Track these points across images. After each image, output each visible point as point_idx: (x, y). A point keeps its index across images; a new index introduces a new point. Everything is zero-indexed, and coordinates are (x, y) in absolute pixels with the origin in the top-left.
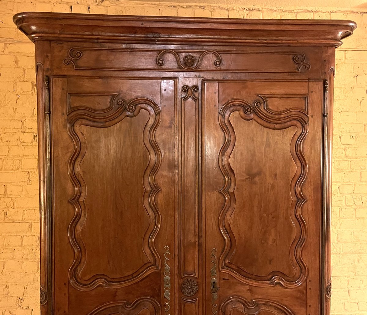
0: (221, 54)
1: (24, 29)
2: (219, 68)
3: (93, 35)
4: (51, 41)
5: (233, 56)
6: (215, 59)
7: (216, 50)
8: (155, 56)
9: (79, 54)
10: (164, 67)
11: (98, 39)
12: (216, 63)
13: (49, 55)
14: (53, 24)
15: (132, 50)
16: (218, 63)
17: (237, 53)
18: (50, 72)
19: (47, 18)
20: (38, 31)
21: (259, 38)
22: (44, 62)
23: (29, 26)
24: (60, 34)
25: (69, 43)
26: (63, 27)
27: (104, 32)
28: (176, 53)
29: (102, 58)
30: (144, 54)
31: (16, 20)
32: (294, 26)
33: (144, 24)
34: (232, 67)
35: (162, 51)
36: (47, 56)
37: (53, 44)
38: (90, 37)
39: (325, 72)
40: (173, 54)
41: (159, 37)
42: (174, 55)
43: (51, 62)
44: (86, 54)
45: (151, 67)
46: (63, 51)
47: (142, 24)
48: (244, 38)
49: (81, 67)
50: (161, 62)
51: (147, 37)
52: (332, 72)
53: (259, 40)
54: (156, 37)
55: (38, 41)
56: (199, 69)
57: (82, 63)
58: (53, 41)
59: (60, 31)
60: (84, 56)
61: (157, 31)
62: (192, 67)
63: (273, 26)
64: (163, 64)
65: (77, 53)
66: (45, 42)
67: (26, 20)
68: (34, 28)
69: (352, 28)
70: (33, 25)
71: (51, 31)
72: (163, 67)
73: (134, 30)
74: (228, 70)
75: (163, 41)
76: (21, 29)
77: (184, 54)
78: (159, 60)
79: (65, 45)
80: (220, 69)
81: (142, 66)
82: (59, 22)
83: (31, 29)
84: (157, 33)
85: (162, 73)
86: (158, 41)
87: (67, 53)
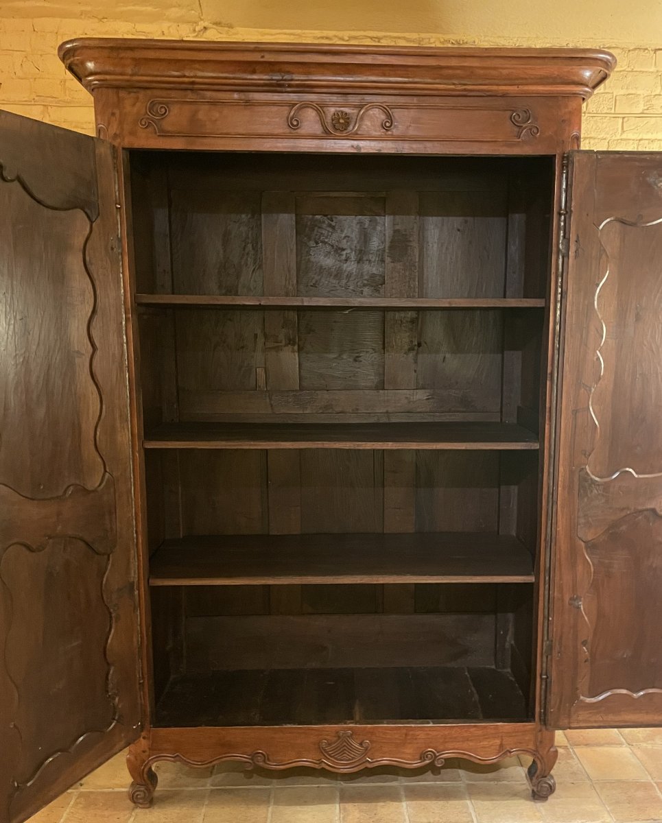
0: (393, 110)
1: (75, 68)
2: (389, 133)
3: (184, 76)
4: (118, 88)
5: (413, 113)
6: (383, 117)
7: (385, 102)
8: (286, 112)
9: (163, 110)
10: (302, 131)
11: (193, 83)
12: (385, 125)
13: (117, 112)
14: (122, 58)
15: (249, 104)
16: (388, 124)
17: (420, 107)
18: (119, 140)
19: (112, 48)
20: (98, 70)
21: (456, 82)
22: (109, 124)
23: (83, 63)
24: (132, 75)
25: (149, 92)
26: (137, 62)
27: (203, 71)
28: (320, 108)
29: (201, 115)
30: (267, 109)
31: (62, 53)
32: (509, 59)
33: (266, 57)
34: (412, 132)
35: (297, 104)
36: (113, 114)
37: (122, 94)
38: (181, 80)
39: (563, 141)
40: (314, 109)
41: (292, 80)
42: (317, 110)
43: (121, 123)
44: (175, 110)
45: (280, 131)
46: (138, 104)
47: (263, 57)
48: (429, 81)
49: (168, 132)
50: (295, 123)
51: (272, 80)
52: (575, 140)
53: (454, 84)
54: (285, 80)
55: (98, 88)
56: (357, 134)
57: (168, 124)
58: (123, 88)
59: (132, 70)
60: (171, 113)
61: (287, 69)
62: (346, 131)
63: (475, 59)
64: (297, 127)
65: (162, 107)
66: (110, 90)
67: (78, 52)
68: (90, 65)
69: (608, 65)
70: (90, 61)
71: (118, 70)
72: (299, 131)
73: (252, 67)
74: (405, 136)
75: (297, 86)
76: (70, 69)
77: (333, 110)
78: (292, 118)
79: (142, 94)
80: (392, 135)
81: (264, 130)
82: (130, 54)
83: (86, 68)
84: (288, 73)
85: (297, 141)
86: (290, 86)
87: (144, 108)
